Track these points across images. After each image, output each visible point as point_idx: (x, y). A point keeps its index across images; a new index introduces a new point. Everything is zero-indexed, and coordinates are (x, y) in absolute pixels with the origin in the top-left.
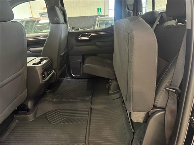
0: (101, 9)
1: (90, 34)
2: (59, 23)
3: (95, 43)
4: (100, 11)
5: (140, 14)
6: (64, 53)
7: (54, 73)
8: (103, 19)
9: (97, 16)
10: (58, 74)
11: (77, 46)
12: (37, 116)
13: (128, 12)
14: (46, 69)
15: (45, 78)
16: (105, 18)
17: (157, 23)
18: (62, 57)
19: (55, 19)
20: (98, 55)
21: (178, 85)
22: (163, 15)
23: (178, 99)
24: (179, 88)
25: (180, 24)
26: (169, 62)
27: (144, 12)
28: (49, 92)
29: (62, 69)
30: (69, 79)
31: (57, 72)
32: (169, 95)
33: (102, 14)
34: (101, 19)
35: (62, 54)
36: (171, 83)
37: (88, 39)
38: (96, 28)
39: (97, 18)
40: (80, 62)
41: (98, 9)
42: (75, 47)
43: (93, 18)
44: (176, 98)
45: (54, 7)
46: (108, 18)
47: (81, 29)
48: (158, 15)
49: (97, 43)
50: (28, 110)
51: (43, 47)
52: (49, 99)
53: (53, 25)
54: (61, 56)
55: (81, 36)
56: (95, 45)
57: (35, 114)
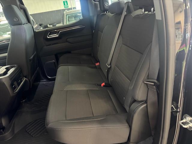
0: (67, 1)
1: (58, 30)
2: (21, 24)
3: (66, 39)
4: (66, 4)
5: (106, 5)
6: (33, 56)
7: (26, 80)
8: (71, 12)
9: (64, 10)
10: (31, 80)
11: (47, 46)
12: (16, 132)
13: (95, 3)
14: (15, 79)
15: (16, 89)
16: (73, 11)
17: (124, 13)
18: (32, 61)
19: (15, 20)
20: (72, 52)
21: (156, 78)
22: (129, 5)
23: (157, 91)
24: (157, 80)
25: (147, 12)
26: (142, 54)
27: (110, 3)
28: (25, 101)
29: (35, 73)
30: (45, 83)
31: (29, 78)
32: (149, 87)
33: (69, 7)
34: (68, 12)
35: (32, 57)
36: (148, 76)
37: (57, 36)
38: (65, 24)
39: (65, 12)
40: (54, 62)
41: (64, 2)
42: (45, 47)
43: (60, 12)
44: (155, 91)
45: (11, 5)
46: (76, 11)
47: (49, 25)
48: (124, 6)
49: (68, 40)
50: (3, 128)
51: (7, 52)
52: (26, 109)
53: (14, 26)
54: (30, 60)
55: (50, 35)
56: (67, 42)
57: (13, 131)
